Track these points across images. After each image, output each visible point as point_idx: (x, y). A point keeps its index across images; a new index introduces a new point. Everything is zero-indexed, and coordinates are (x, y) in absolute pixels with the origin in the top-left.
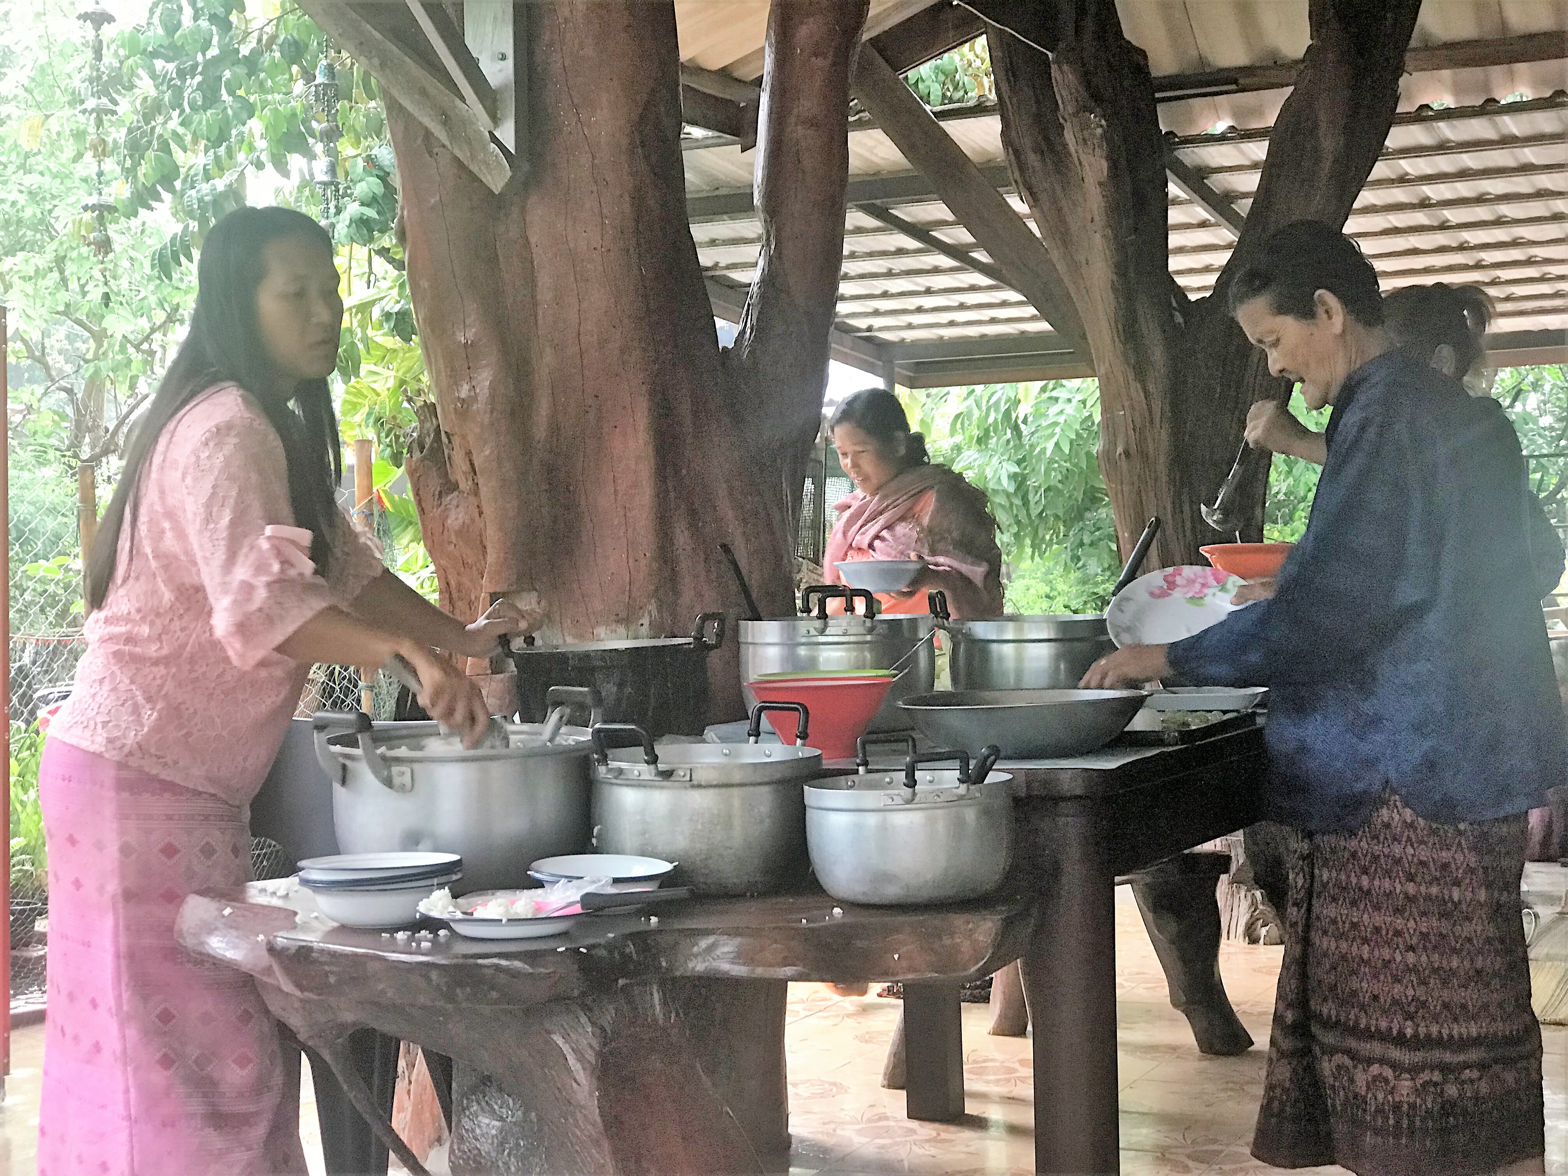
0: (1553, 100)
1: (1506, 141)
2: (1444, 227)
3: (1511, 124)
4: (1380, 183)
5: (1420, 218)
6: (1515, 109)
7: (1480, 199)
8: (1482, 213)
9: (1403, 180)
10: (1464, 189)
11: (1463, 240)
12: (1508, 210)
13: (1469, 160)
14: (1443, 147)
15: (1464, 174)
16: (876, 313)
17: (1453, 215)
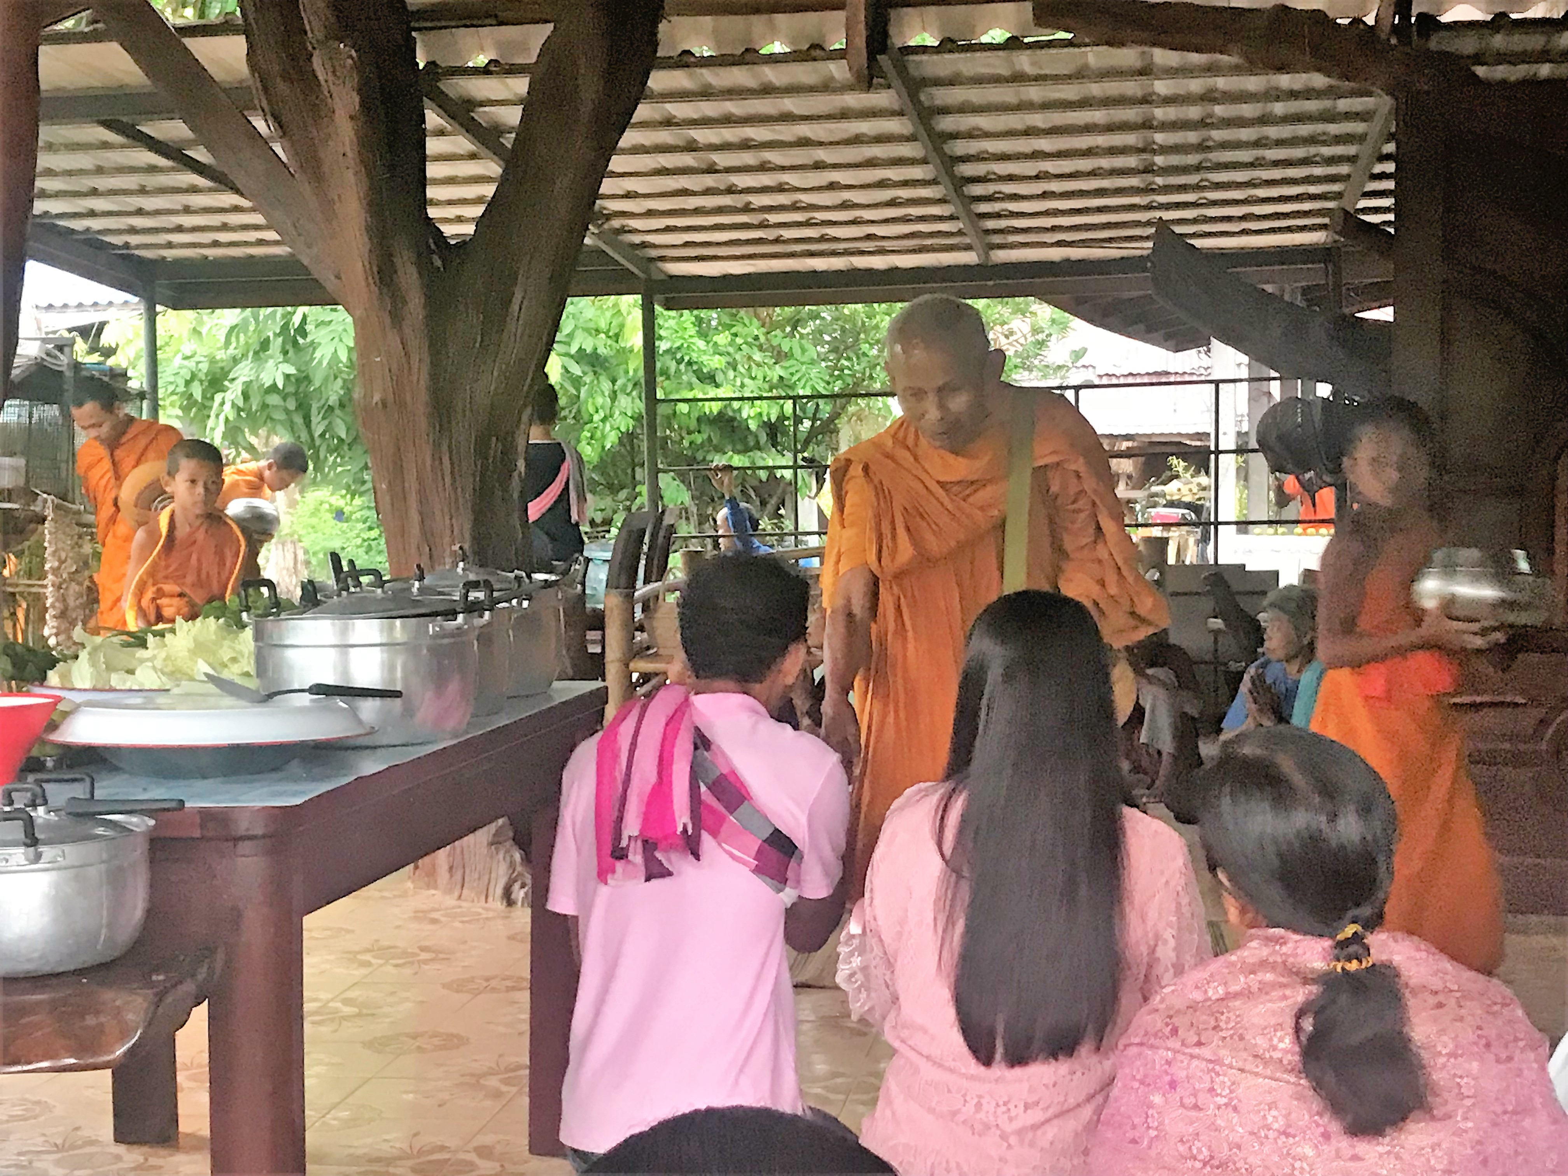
0: (812, 51)
1: (767, 90)
2: (711, 170)
3: (771, 74)
4: (643, 125)
5: (687, 160)
6: (773, 59)
7: (746, 145)
8: (748, 158)
9: (668, 123)
10: (730, 134)
11: (729, 183)
12: (774, 157)
13: (731, 107)
14: (706, 93)
15: (728, 120)
16: (133, 231)
17: (722, 159)
